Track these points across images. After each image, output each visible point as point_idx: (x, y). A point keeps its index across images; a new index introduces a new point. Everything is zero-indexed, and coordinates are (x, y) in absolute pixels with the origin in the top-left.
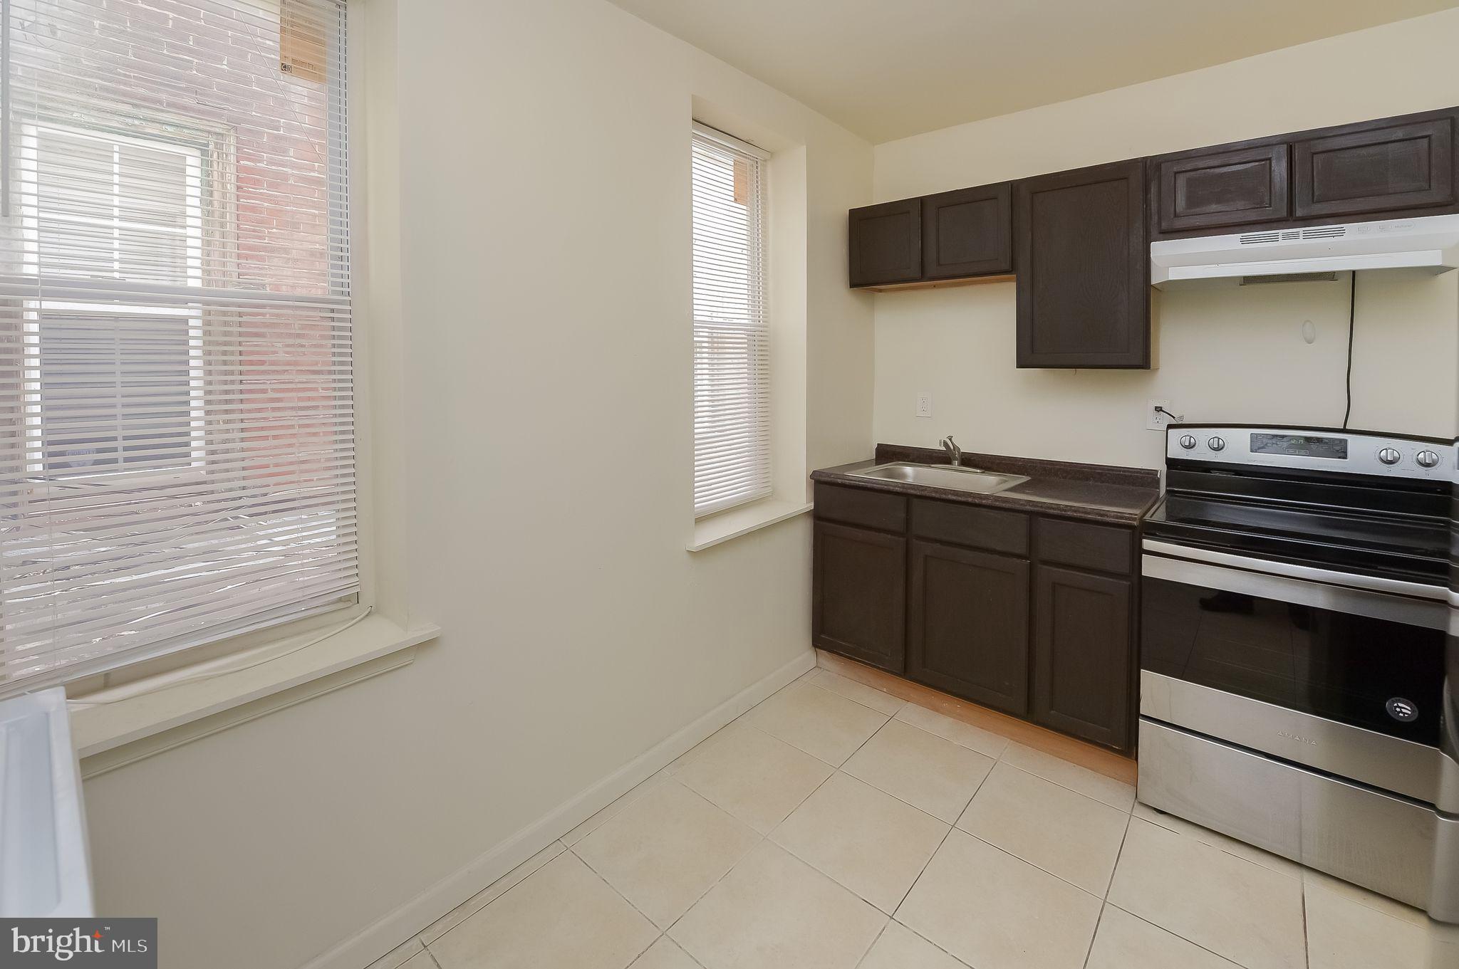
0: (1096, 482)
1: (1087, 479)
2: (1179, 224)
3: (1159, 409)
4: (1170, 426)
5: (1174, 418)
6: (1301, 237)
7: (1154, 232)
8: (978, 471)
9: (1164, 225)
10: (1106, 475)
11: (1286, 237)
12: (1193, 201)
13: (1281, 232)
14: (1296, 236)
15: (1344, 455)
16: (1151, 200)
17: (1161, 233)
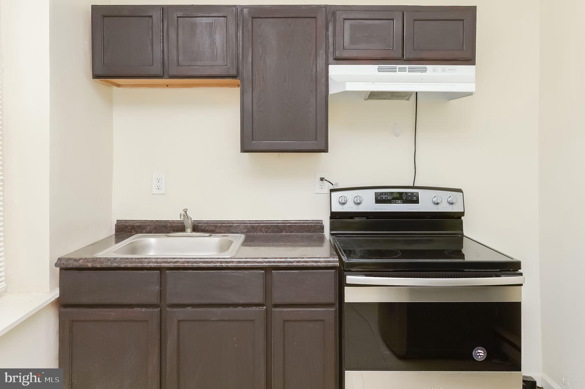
0: (287, 232)
1: (281, 231)
2: (345, 55)
3: (322, 179)
4: (332, 191)
5: (333, 185)
6: (407, 71)
7: (331, 59)
8: (207, 235)
9: (338, 54)
10: (293, 227)
11: (401, 70)
12: (353, 41)
13: (398, 66)
14: (404, 70)
15: (417, 202)
16: (329, 36)
17: (335, 59)
